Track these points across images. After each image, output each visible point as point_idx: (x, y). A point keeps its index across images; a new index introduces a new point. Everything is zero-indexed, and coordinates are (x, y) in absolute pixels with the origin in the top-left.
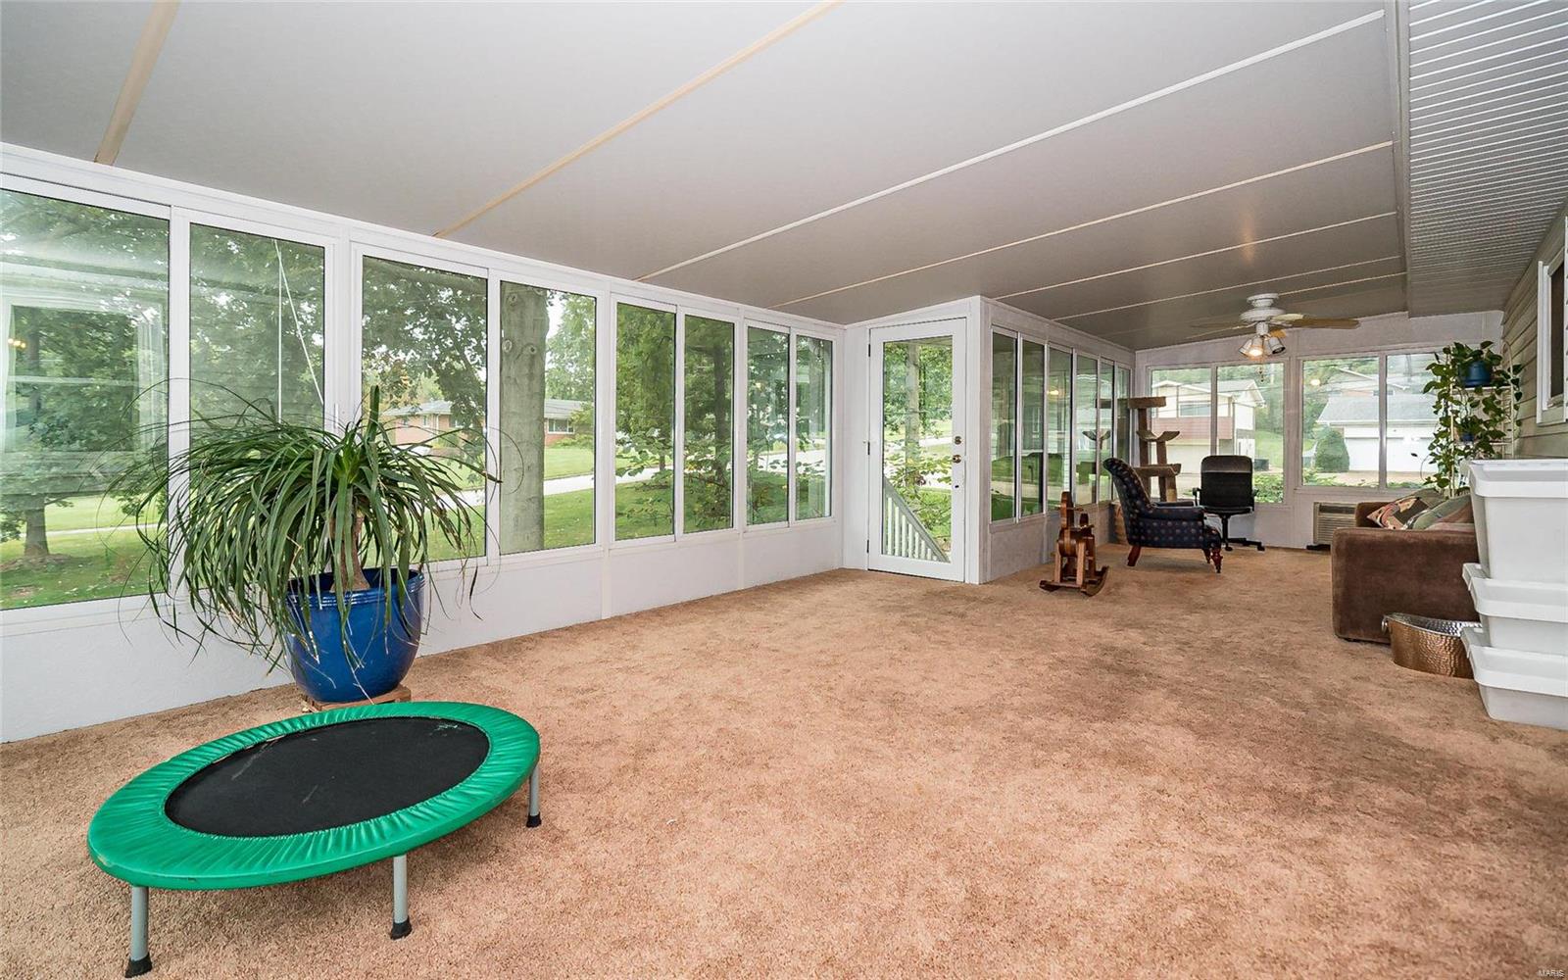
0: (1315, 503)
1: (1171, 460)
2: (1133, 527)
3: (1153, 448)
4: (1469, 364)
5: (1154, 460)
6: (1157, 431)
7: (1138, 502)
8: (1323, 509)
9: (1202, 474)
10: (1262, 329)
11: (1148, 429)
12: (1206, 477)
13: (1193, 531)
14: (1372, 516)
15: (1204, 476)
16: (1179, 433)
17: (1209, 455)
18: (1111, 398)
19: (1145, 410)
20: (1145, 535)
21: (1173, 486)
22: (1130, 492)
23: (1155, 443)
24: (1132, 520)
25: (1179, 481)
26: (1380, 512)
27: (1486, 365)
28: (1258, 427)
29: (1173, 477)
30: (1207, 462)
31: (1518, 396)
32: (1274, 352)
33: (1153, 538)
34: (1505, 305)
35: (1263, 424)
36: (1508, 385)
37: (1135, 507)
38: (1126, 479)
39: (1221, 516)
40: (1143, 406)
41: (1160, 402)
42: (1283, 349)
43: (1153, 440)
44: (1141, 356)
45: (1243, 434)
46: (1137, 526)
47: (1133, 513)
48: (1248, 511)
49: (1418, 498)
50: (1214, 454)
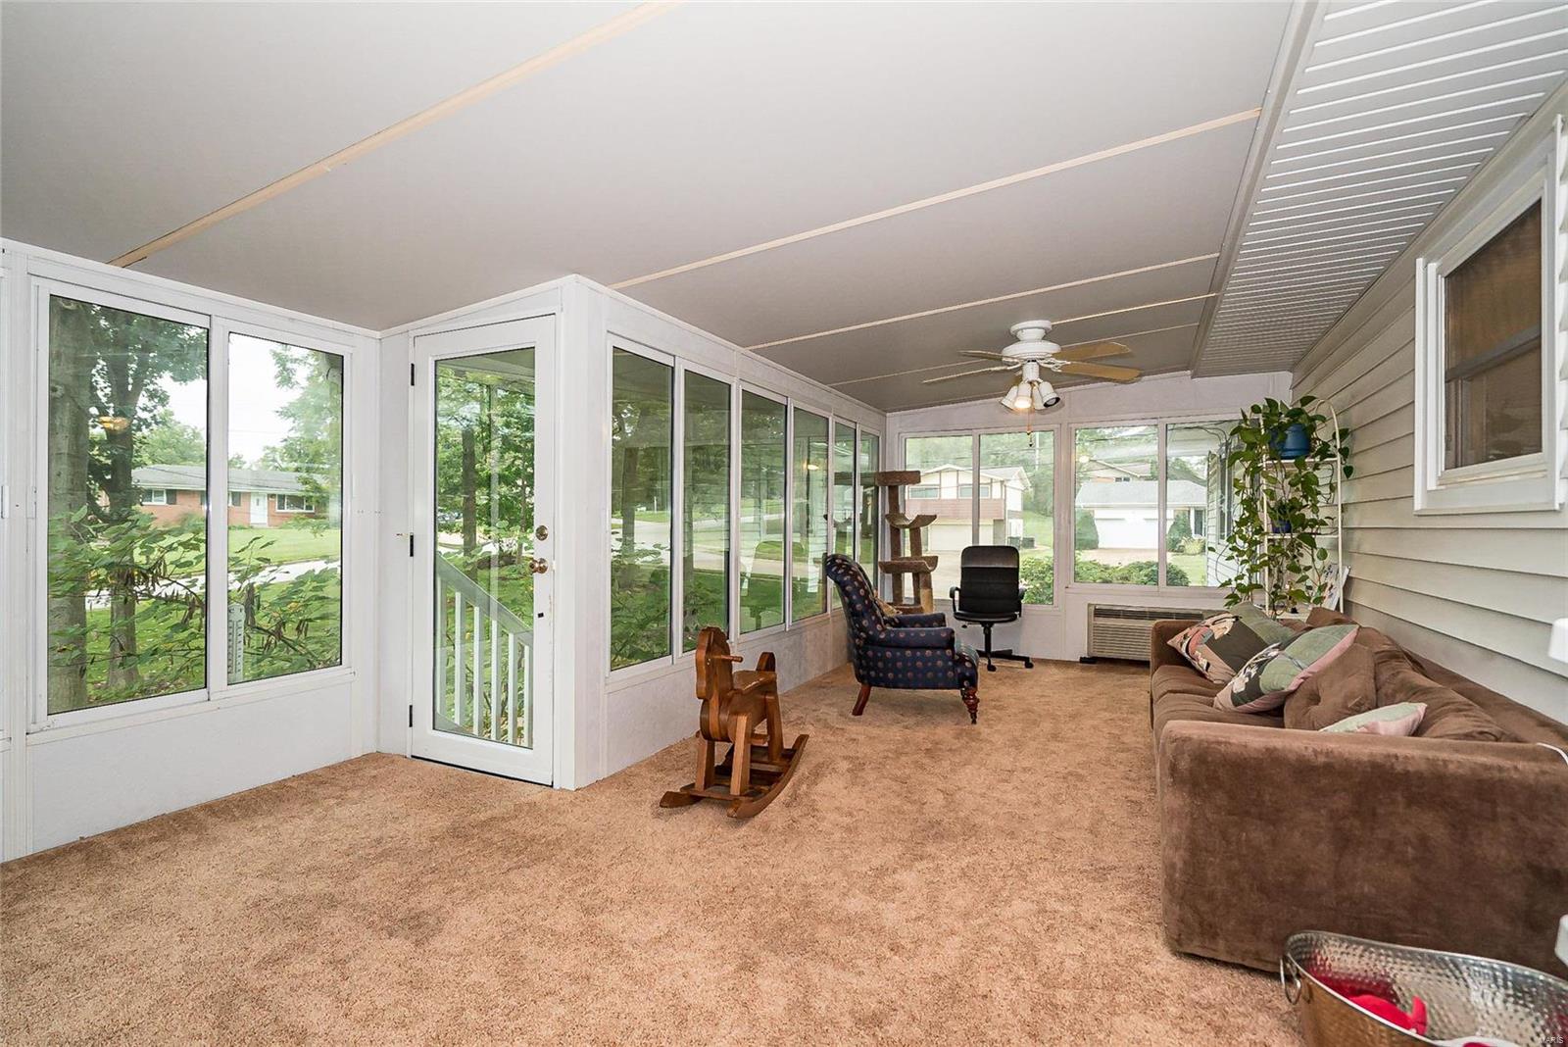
0: (1089, 605)
1: (928, 551)
2: (859, 657)
3: (906, 536)
4: (1282, 427)
5: (907, 552)
6: (911, 513)
7: (865, 623)
8: (1099, 613)
9: (962, 568)
10: (1031, 372)
11: (901, 511)
12: (967, 573)
13: (940, 663)
14: (1174, 642)
15: (965, 572)
16: (935, 516)
17: (971, 545)
18: (851, 470)
19: (896, 487)
20: (876, 668)
21: (928, 585)
22: (854, 608)
23: (907, 530)
24: (858, 647)
25: (936, 577)
26: (1185, 637)
27: (1305, 429)
28: (1025, 508)
29: (928, 573)
30: (970, 553)
31: (1348, 471)
32: (1046, 405)
33: (886, 675)
34: (1295, 364)
35: (1033, 506)
36: (1334, 456)
37: (862, 629)
38: (848, 588)
39: (983, 624)
40: (891, 483)
41: (914, 477)
42: (1058, 399)
43: (905, 527)
44: (895, 420)
45: (1014, 514)
46: (866, 657)
47: (859, 638)
48: (1014, 618)
49: (1237, 618)
50: (976, 545)
